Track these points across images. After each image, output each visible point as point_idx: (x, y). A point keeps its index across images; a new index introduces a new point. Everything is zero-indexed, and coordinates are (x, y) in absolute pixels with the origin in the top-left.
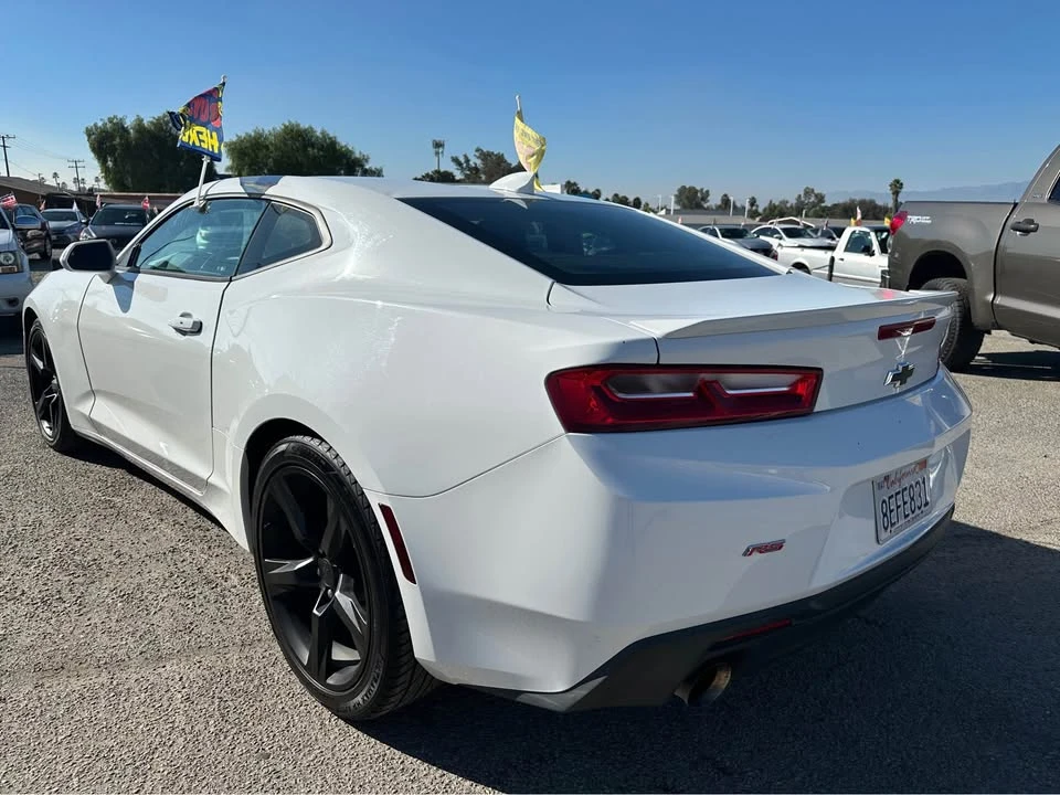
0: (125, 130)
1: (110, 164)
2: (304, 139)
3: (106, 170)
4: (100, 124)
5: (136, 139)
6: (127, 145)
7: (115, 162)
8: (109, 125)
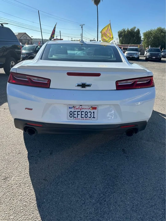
0: (125, 32)
1: (121, 39)
2: (161, 30)
3: (120, 40)
4: (121, 30)
5: (127, 33)
6: (125, 35)
7: (122, 38)
8: (122, 30)
